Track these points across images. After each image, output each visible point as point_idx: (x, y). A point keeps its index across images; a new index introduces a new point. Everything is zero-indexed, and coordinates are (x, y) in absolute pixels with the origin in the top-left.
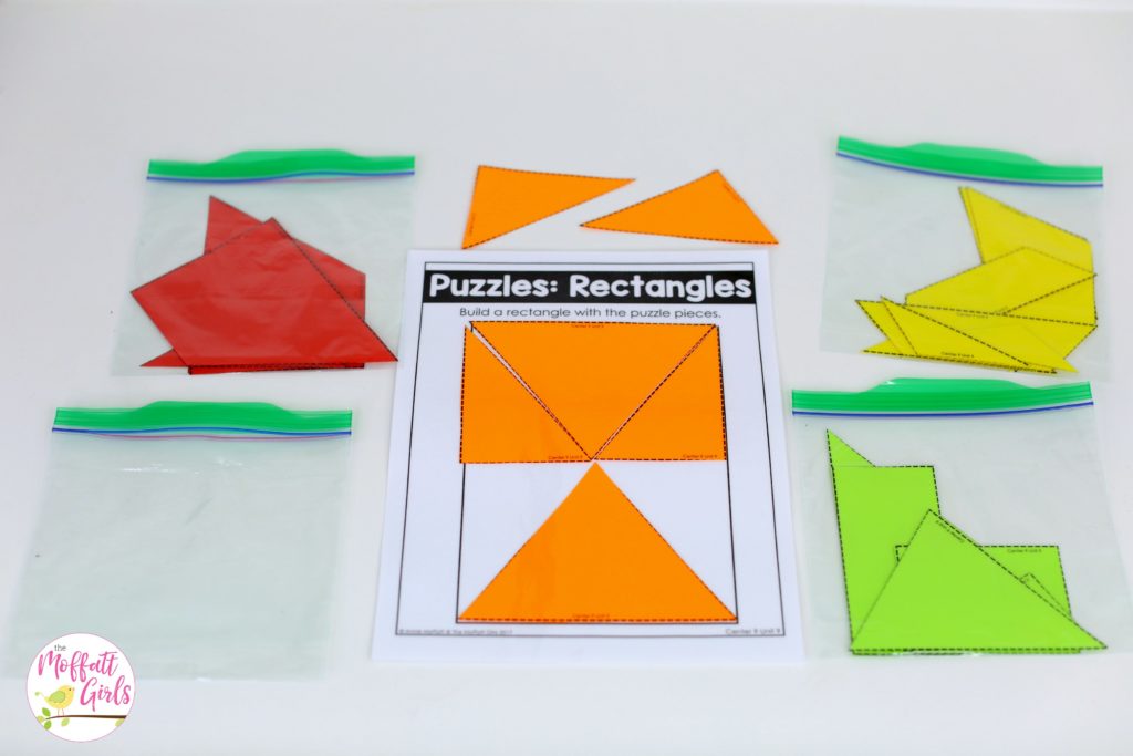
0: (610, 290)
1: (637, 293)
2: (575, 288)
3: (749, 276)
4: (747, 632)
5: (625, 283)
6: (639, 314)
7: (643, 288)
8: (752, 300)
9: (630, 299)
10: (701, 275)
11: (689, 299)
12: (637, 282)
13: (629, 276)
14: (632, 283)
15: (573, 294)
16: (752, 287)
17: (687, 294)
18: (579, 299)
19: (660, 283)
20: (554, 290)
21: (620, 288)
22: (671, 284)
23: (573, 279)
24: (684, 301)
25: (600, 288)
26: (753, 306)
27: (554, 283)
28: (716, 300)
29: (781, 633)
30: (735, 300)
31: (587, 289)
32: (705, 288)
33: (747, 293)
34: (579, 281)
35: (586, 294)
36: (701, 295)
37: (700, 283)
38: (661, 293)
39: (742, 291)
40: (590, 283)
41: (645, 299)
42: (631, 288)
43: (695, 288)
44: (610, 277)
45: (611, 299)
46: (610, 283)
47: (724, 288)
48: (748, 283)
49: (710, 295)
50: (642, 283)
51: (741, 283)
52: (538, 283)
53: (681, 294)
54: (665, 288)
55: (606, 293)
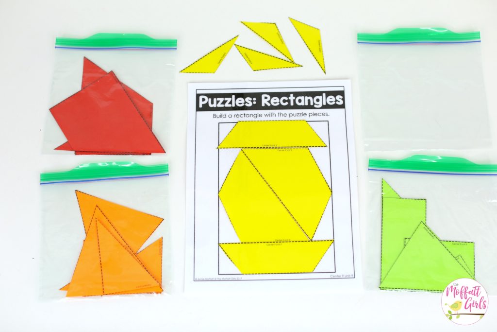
0: (280, 102)
1: (292, 104)
2: (264, 102)
3: (342, 93)
4: (339, 276)
5: (286, 98)
6: (293, 115)
7: (294, 101)
8: (343, 106)
9: (288, 107)
10: (320, 93)
11: (315, 106)
12: (292, 98)
13: (287, 94)
14: (290, 98)
15: (263, 105)
16: (343, 99)
17: (314, 104)
18: (266, 108)
19: (302, 98)
20: (255, 103)
21: (284, 101)
22: (307, 98)
23: (263, 96)
24: (312, 107)
25: (275, 101)
26: (343, 109)
27: (254, 99)
28: (327, 106)
29: (353, 277)
30: (336, 106)
31: (269, 102)
32: (322, 100)
33: (341, 103)
34: (266, 98)
35: (269, 105)
36: (320, 104)
37: (320, 97)
38: (302, 104)
39: (339, 102)
40: (271, 98)
41: (295, 107)
42: (289, 101)
43: (318, 100)
44: (279, 95)
45: (280, 107)
46: (280, 99)
47: (331, 100)
48: (341, 97)
49: (325, 104)
50: (294, 98)
51: (339, 97)
52: (248, 99)
53: (312, 104)
54: (304, 101)
55: (278, 104)
